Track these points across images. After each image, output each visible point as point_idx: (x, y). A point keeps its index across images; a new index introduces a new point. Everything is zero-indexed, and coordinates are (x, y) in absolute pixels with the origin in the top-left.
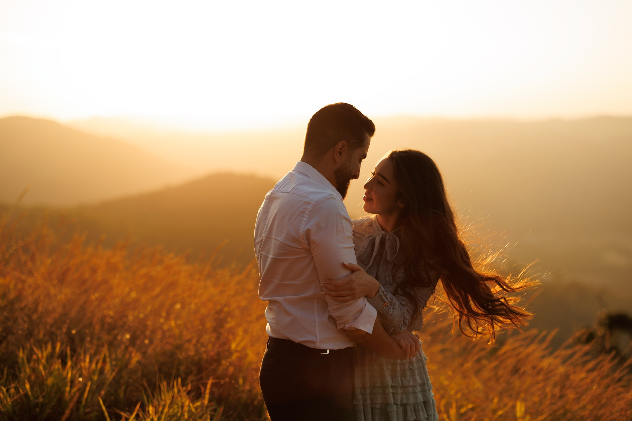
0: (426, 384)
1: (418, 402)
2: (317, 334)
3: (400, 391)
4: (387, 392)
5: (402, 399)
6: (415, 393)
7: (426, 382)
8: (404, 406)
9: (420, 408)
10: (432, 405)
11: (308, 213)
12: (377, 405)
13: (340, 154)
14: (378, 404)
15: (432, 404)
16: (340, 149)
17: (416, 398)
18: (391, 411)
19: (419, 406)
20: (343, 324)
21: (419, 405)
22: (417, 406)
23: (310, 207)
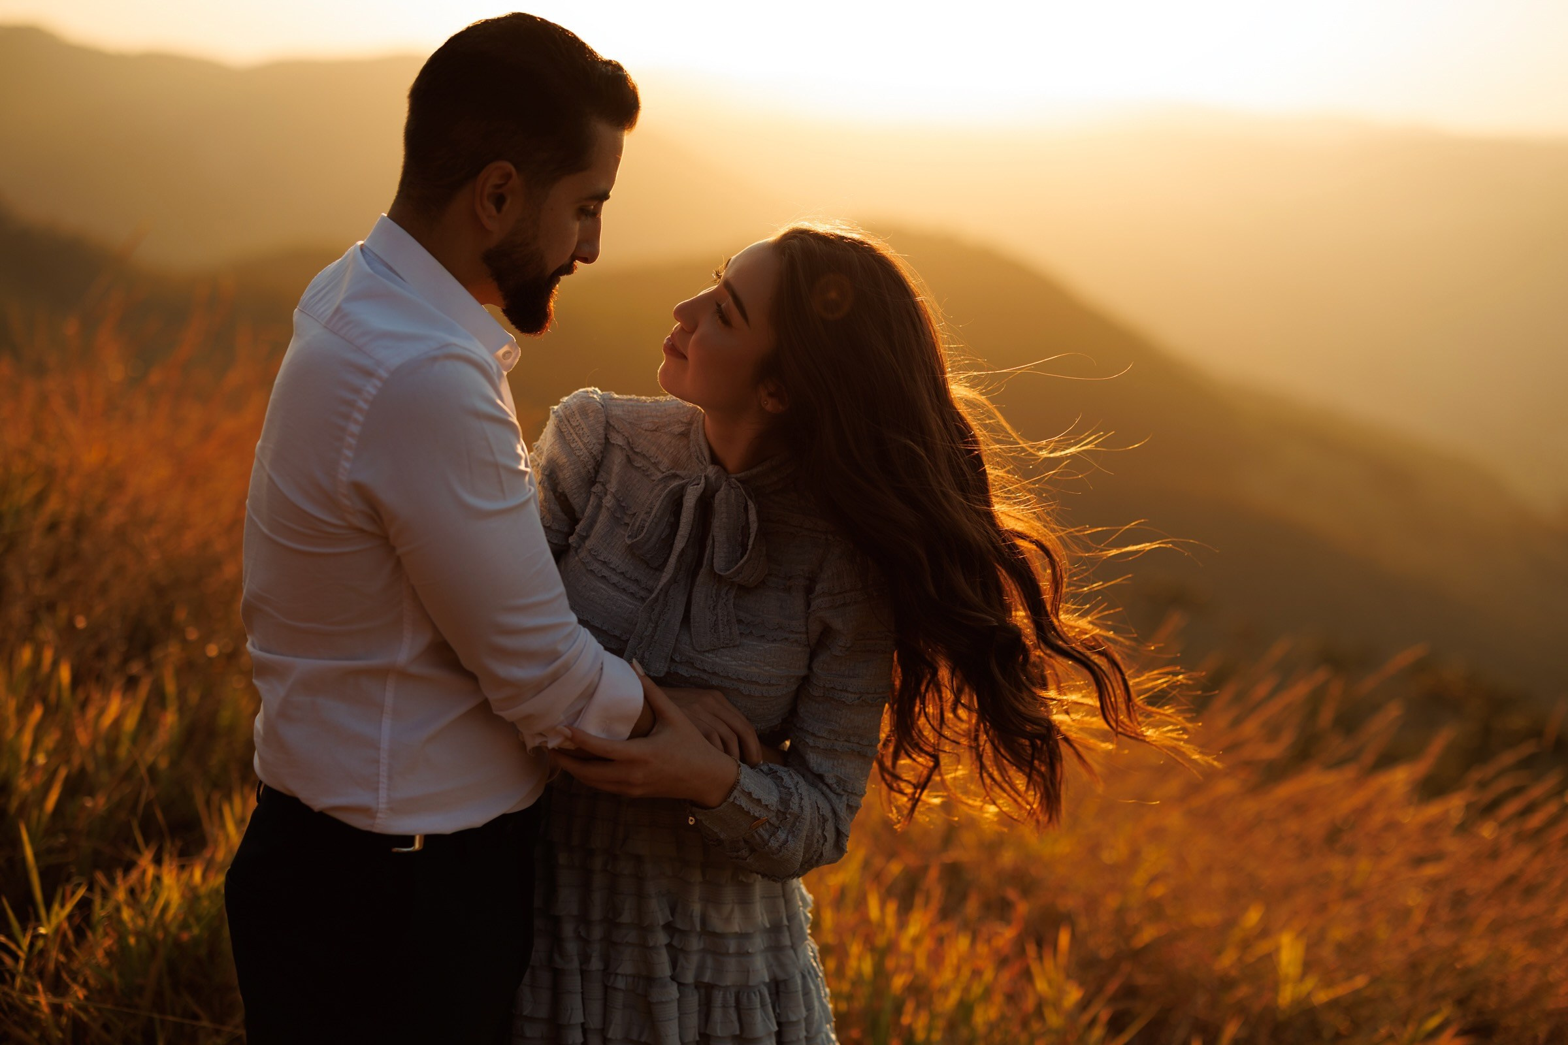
0: (785, 929)
1: (751, 983)
2: (381, 785)
3: (695, 944)
4: (651, 944)
5: (701, 969)
6: (743, 954)
7: (785, 922)
8: (707, 991)
9: (757, 1001)
10: (800, 993)
11: (365, 406)
12: (619, 978)
13: (499, 201)
14: (622, 975)
15: (800, 988)
16: (499, 186)
17: (746, 972)
18: (662, 1002)
19: (753, 995)
20: (541, 734)
21: (754, 993)
22: (746, 994)
23: (371, 388)
